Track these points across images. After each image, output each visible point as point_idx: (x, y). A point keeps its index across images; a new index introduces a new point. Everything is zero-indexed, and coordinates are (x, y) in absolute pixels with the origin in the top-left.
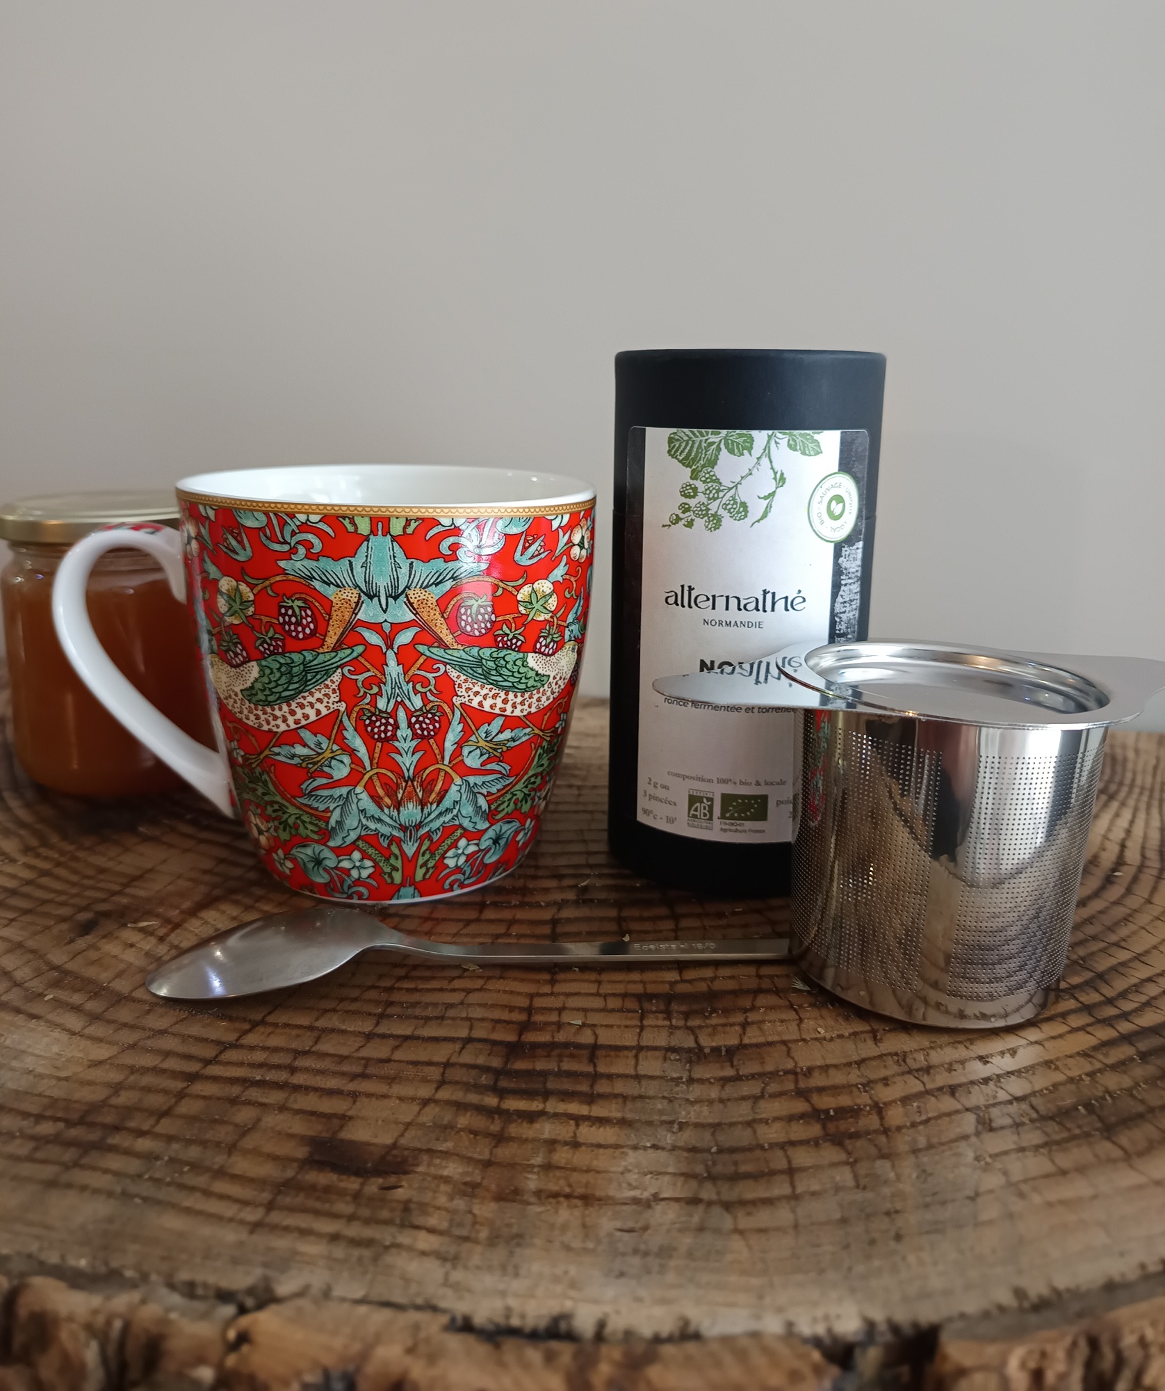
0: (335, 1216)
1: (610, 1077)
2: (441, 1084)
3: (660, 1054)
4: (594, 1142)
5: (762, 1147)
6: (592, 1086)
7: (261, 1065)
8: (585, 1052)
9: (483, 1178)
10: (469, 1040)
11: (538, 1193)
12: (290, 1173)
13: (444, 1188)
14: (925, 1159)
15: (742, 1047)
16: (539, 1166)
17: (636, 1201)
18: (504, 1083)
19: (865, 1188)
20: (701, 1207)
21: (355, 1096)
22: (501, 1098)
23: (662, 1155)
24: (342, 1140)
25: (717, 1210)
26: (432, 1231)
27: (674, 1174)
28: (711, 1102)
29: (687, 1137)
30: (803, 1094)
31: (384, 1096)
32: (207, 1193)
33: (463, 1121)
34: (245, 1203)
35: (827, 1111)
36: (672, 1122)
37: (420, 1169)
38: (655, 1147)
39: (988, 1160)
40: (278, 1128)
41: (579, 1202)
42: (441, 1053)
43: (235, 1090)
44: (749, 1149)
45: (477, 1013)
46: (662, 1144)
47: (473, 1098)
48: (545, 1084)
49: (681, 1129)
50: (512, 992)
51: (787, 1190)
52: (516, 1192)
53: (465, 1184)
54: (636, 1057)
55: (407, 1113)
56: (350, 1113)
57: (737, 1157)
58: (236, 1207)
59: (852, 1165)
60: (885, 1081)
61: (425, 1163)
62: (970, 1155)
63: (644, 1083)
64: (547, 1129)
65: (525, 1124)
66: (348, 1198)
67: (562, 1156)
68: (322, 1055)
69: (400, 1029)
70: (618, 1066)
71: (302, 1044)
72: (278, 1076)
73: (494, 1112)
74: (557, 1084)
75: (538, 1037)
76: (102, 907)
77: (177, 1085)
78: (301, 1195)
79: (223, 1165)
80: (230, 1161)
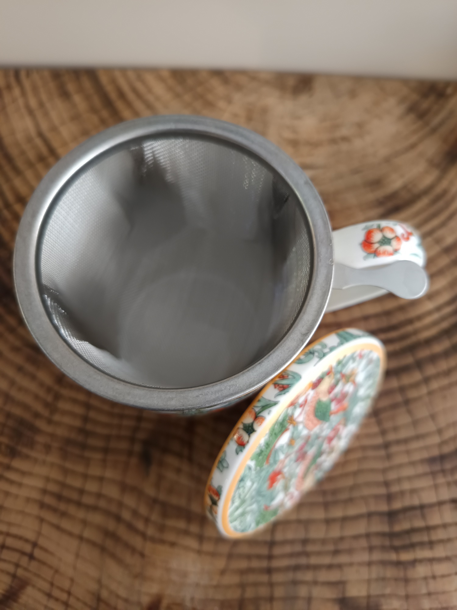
1: (434, 528)
2: (371, 549)
3: (448, 506)
4: (441, 574)
6: (429, 536)
7: (292, 555)
8: (418, 512)
9: (408, 606)
10: (370, 515)
16: (426, 594)
18: (396, 543)
21: (340, 566)
22: (398, 554)
24: (348, 598)
31: (351, 564)
33: (390, 572)
40: (321, 596)
42: (361, 528)
43: (290, 576)
45: (366, 492)
47: (386, 556)
48: (410, 539)
50: (372, 471)
54: (440, 510)
55: (364, 573)
56: (344, 579)
61: (385, 603)
63: (448, 528)
64: (421, 571)
65: (412, 570)
68: (314, 541)
69: (337, 513)
70: (435, 519)
71: (301, 534)
72: (303, 561)
73: (398, 564)
74: (416, 538)
75: (397, 505)
76: (141, 435)
77: (264, 578)
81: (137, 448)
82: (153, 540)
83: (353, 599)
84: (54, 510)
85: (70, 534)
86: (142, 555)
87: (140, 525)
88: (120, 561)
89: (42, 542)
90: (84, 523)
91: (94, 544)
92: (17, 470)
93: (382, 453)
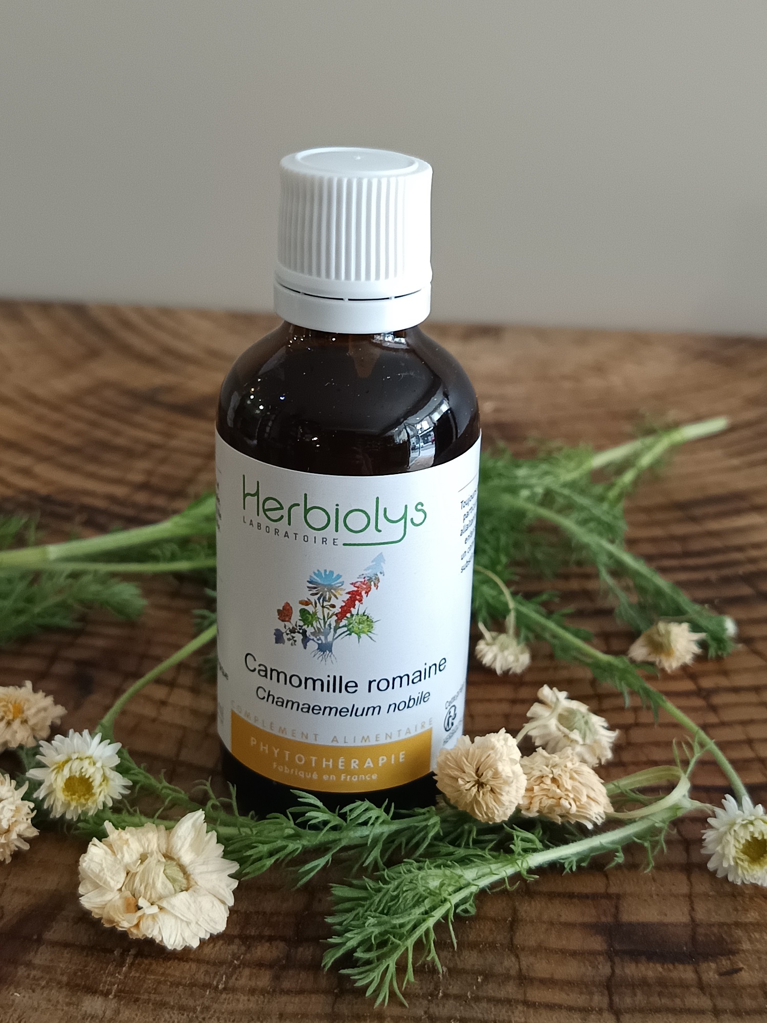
12: (605, 970)
32: (529, 1004)
34: (583, 1011)
37: (746, 946)
40: (546, 918)
56: (612, 891)
58: (576, 1017)
61: (745, 938)
66: (695, 990)
78: (639, 993)
79: (520, 970)
80: (524, 963)
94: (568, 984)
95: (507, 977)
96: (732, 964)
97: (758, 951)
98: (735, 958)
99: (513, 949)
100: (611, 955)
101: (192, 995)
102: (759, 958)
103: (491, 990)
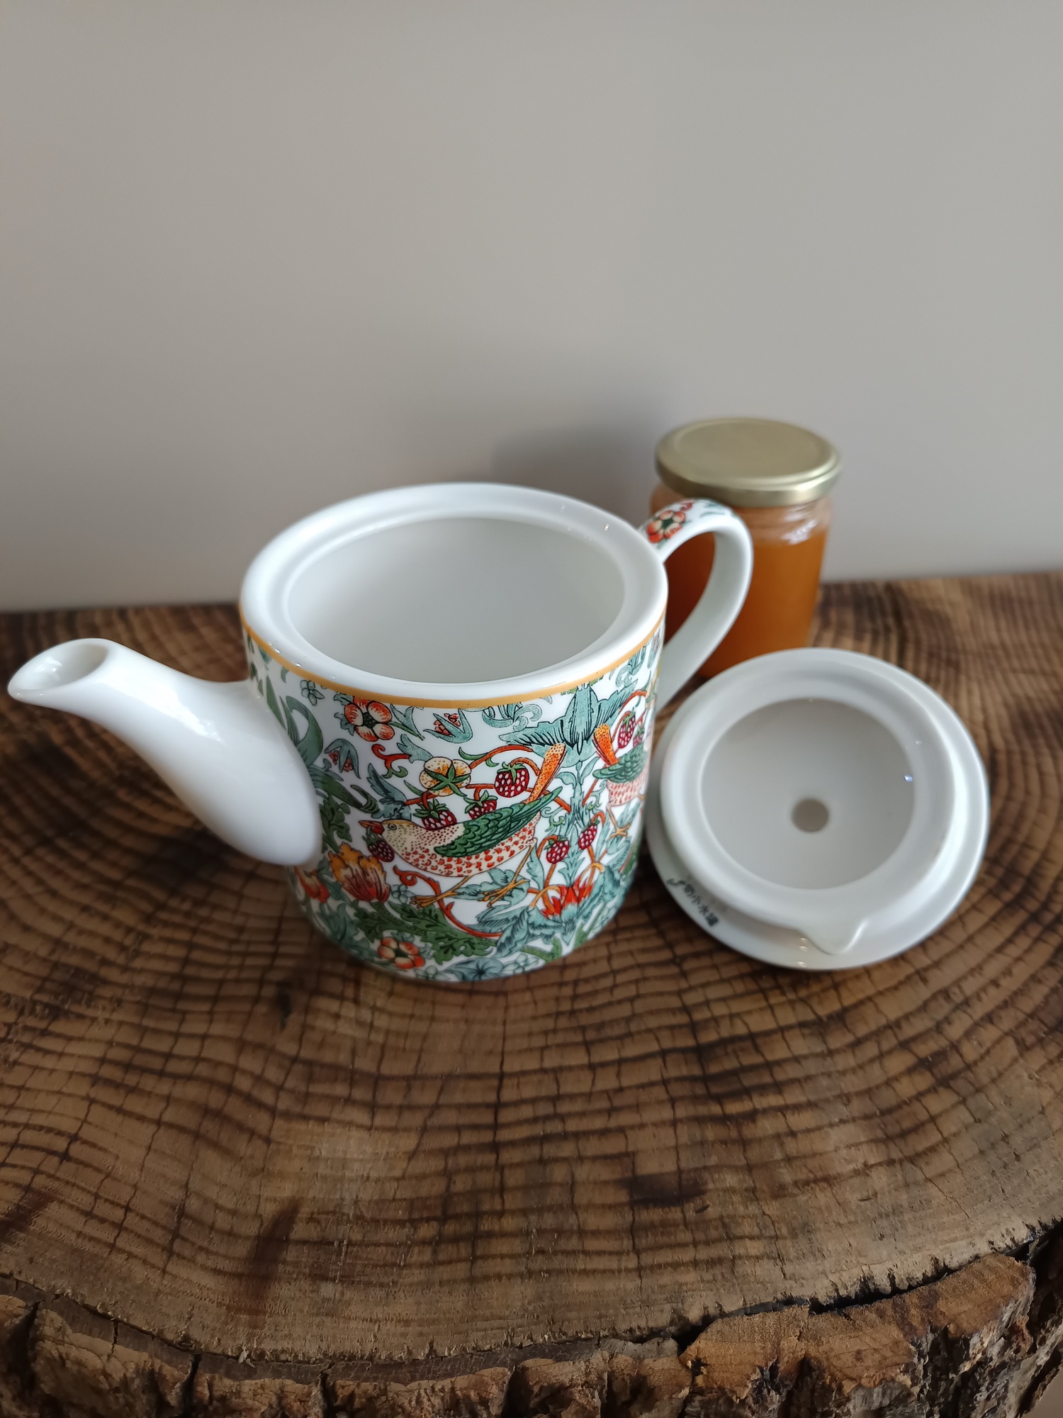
0: (683, 1245)
1: (779, 1063)
2: (673, 1101)
3: (797, 1031)
4: (803, 1128)
5: (905, 1103)
6: (772, 1075)
7: (535, 1120)
8: (747, 1044)
9: (754, 1182)
10: (663, 1053)
11: (796, 1183)
12: (629, 1218)
13: (736, 1198)
14: (1002, 1086)
15: (845, 1010)
16: (782, 1160)
17: (857, 1173)
18: (715, 1089)
19: (980, 1121)
20: (898, 1166)
21: (621, 1130)
22: (721, 1105)
23: (850, 1128)
24: (643, 1177)
25: (908, 1166)
26: (752, 1238)
27: (867, 1142)
28: (853, 1071)
29: (857, 1107)
30: (905, 1045)
31: (642, 1126)
32: (586, 1253)
33: (711, 1133)
34: (619, 1253)
35: (927, 1059)
36: (839, 1096)
37: (711, 1186)
38: (842, 1121)
39: (1037, 1076)
40: (591, 1178)
41: (824, 1185)
42: (652, 1071)
43: (535, 1151)
44: (899, 1107)
45: (653, 1022)
46: (844, 1117)
47: (702, 1110)
48: (740, 1081)
49: (849, 1101)
50: (661, 994)
51: (939, 1137)
52: (782, 1187)
53: (746, 1190)
54: (784, 1038)
55: (667, 1137)
56: (631, 1149)
57: (896, 1115)
58: (615, 1258)
59: (964, 1101)
60: (947, 1020)
61: (710, 1180)
62: (1026, 1075)
63: (804, 1062)
64: (767, 1126)
65: (752, 1125)
66: (682, 1227)
67: (792, 1146)
68: (572, 1097)
69: (608, 1054)
70: (777, 1051)
71: (549, 1089)
72: (555, 1127)
73: (724, 1119)
74: (749, 1080)
75: (709, 1037)
76: (276, 976)
77: (489, 1158)
78: (650, 1235)
79: (579, 1225)
80: (581, 1219)
81: (269, 991)
82: (287, 1115)
83: (650, 1177)
84: (116, 1085)
85: (141, 1118)
86: (268, 1141)
87: (267, 1097)
88: (226, 1152)
89: (87, 1133)
90: (168, 1099)
91: (181, 1129)
92: (59, 1036)
93: (674, 970)
94: (608, 1233)
95: (572, 1232)
96: (703, 1202)
97: (717, 1189)
98: (704, 1197)
99: (574, 1208)
100: (633, 1205)
101: (386, 1273)
102: (719, 1195)
103: (564, 1244)
